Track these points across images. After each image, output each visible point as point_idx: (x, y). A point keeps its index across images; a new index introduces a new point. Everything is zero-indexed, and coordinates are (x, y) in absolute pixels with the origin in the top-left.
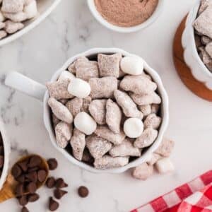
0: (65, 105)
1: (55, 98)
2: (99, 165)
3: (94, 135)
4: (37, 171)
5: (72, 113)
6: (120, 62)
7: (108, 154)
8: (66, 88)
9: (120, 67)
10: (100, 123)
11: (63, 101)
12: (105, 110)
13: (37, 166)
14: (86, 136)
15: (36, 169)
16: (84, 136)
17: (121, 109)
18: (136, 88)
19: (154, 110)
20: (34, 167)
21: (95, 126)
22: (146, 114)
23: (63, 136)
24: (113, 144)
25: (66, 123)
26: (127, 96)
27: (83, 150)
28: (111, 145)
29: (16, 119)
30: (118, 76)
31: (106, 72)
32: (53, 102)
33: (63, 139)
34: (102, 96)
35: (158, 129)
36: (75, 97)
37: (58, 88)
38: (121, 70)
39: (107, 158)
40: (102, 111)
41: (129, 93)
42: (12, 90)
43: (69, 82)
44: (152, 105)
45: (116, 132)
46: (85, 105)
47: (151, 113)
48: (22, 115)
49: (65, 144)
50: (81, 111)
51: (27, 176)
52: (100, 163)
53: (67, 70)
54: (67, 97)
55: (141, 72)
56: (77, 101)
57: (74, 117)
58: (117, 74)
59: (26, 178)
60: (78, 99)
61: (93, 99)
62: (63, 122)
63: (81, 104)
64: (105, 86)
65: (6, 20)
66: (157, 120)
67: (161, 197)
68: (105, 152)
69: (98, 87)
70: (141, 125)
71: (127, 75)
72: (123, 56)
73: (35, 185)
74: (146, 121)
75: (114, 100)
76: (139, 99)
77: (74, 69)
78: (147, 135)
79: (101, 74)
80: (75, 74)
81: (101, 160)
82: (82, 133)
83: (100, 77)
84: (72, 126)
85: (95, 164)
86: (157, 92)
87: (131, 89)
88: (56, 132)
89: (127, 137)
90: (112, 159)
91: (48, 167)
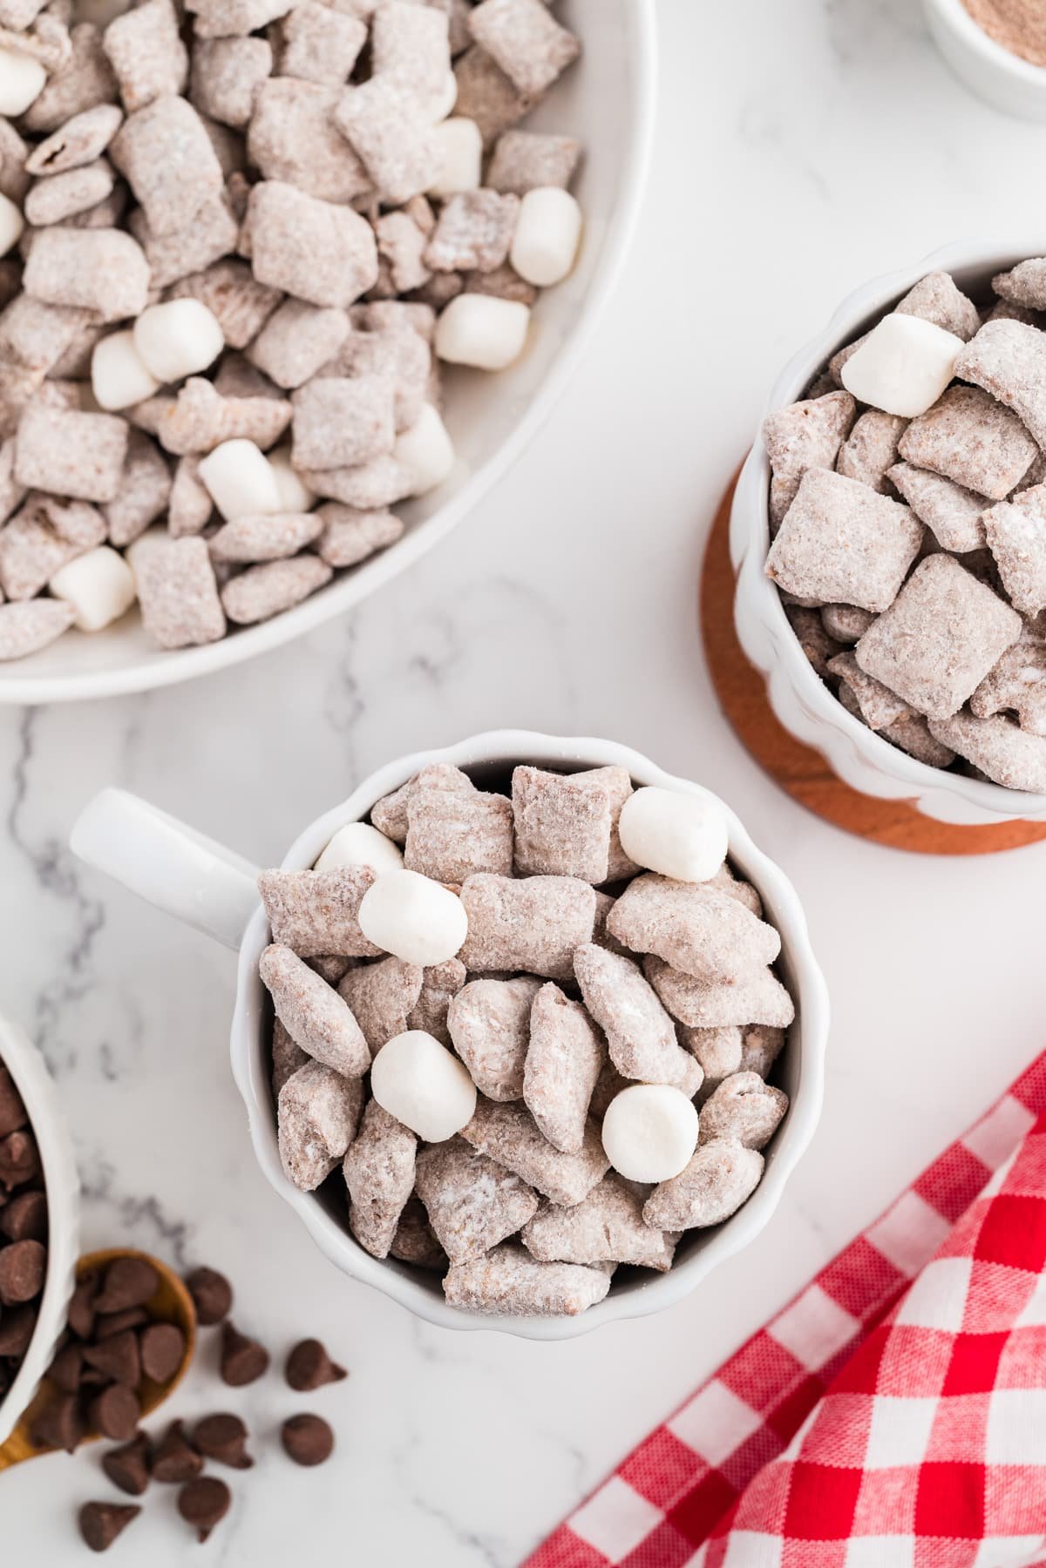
0: (335, 984)
1: (295, 948)
2: (468, 1295)
3: (458, 1144)
4: (139, 1330)
5: (366, 1032)
6: (618, 812)
7: (515, 1243)
8: (352, 908)
9: (615, 833)
10: (495, 1094)
11: (331, 967)
12: (525, 1034)
13: (142, 1307)
14: (422, 1146)
15: (134, 1319)
16: (412, 1146)
17: (600, 1036)
18: (680, 943)
19: (757, 1053)
20: (123, 1312)
21: (469, 1104)
22: (714, 1073)
23: (311, 1135)
24: (543, 1200)
25: (335, 1074)
26: (637, 980)
27: (398, 1211)
28: (534, 1202)
29: (105, 1051)
30: (602, 877)
31: (547, 854)
32: (284, 970)
33: (310, 1150)
34: (517, 962)
35: (766, 1147)
36: (386, 955)
37: (312, 905)
38: (617, 848)
39: (511, 1261)
40: (510, 1040)
41: (646, 964)
42: (91, 914)
43: (369, 880)
44: (750, 1029)
45: (566, 1144)
46: (435, 997)
47: (741, 1069)
48: (138, 1030)
49: (316, 1173)
50: (411, 1027)
51: (93, 1357)
52: (472, 1286)
53: (366, 819)
54: (352, 952)
55: (714, 866)
56: (394, 973)
57: (374, 1051)
58: (601, 867)
59: (86, 1367)
60: (404, 968)
61: (471, 976)
62: (320, 1067)
63: (415, 992)
64: (538, 921)
65: (319, 503)
66: (767, 1103)
67: (761, 1334)
68: (501, 1233)
69: (503, 923)
70: (688, 1121)
71: (643, 872)
72: (636, 785)
73: (129, 1398)
74: (711, 1106)
75: (572, 991)
76: (690, 999)
77: (401, 819)
78: (712, 1177)
79: (525, 860)
80: (400, 845)
81: (479, 1268)
82: (404, 1129)
83: (518, 871)
84: (361, 1091)
85: (450, 1284)
86: (781, 970)
87: (658, 950)
88: (283, 1111)
89: (612, 1174)
90: (530, 1270)
91: (190, 1309)
